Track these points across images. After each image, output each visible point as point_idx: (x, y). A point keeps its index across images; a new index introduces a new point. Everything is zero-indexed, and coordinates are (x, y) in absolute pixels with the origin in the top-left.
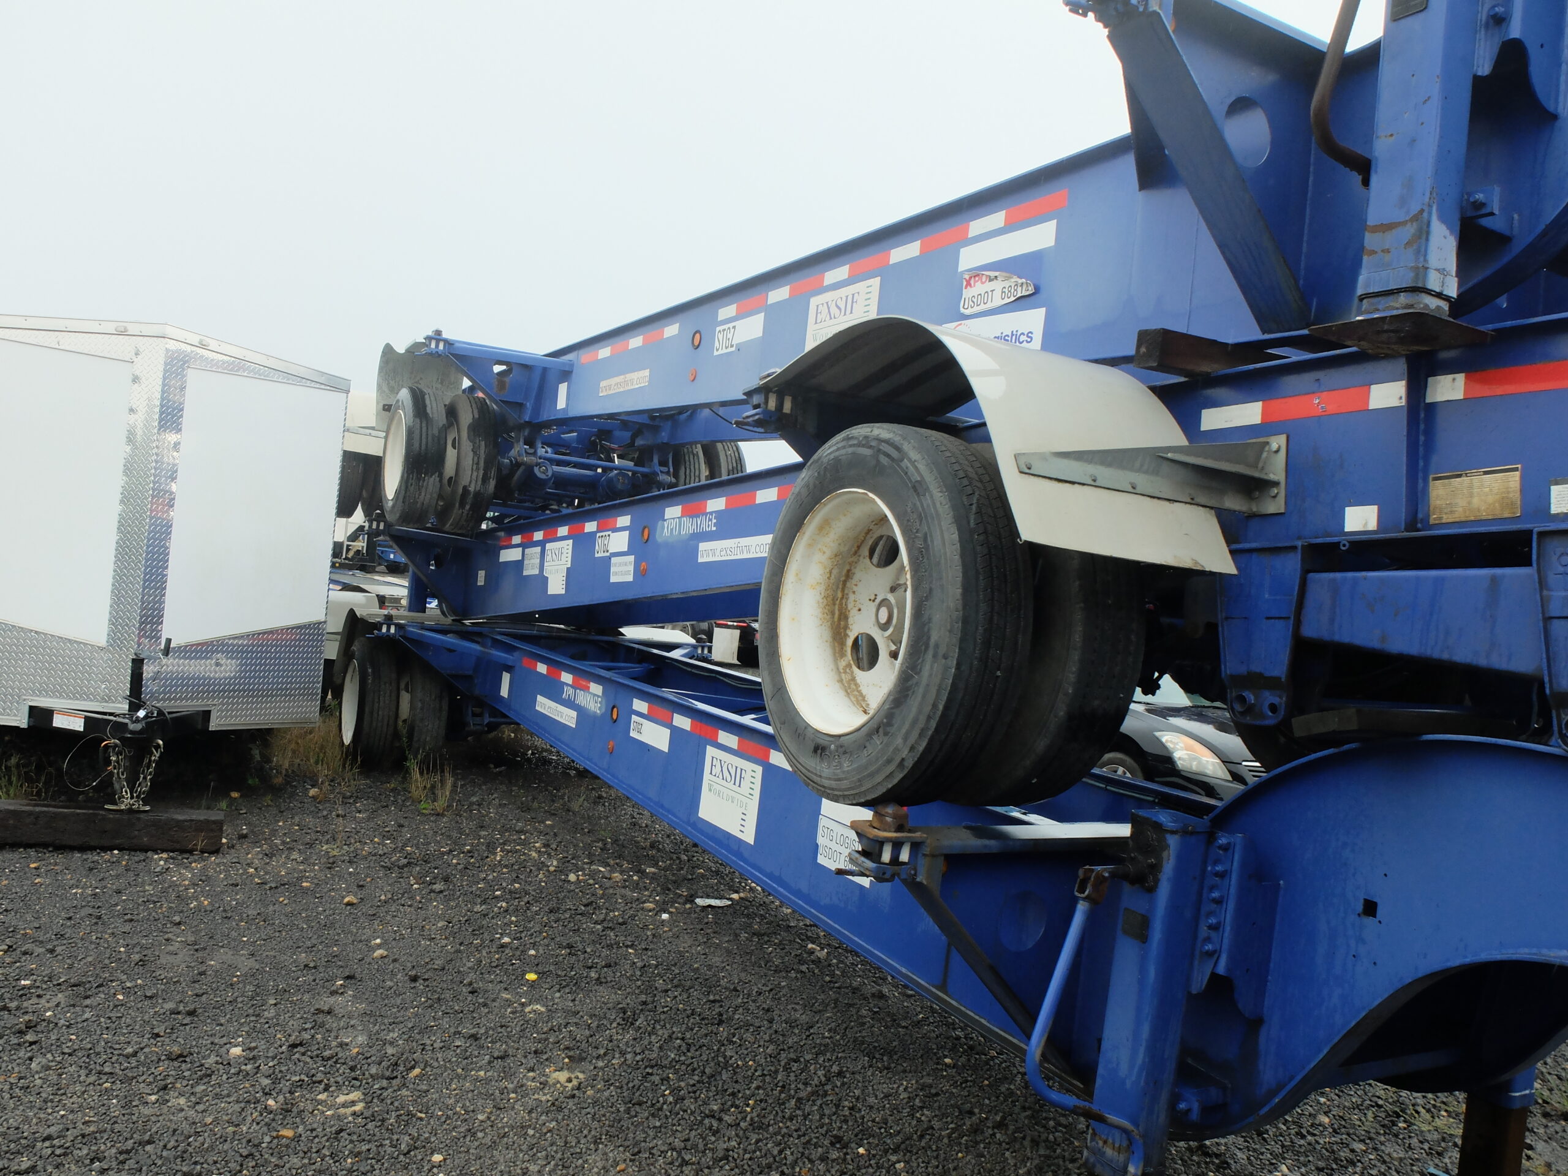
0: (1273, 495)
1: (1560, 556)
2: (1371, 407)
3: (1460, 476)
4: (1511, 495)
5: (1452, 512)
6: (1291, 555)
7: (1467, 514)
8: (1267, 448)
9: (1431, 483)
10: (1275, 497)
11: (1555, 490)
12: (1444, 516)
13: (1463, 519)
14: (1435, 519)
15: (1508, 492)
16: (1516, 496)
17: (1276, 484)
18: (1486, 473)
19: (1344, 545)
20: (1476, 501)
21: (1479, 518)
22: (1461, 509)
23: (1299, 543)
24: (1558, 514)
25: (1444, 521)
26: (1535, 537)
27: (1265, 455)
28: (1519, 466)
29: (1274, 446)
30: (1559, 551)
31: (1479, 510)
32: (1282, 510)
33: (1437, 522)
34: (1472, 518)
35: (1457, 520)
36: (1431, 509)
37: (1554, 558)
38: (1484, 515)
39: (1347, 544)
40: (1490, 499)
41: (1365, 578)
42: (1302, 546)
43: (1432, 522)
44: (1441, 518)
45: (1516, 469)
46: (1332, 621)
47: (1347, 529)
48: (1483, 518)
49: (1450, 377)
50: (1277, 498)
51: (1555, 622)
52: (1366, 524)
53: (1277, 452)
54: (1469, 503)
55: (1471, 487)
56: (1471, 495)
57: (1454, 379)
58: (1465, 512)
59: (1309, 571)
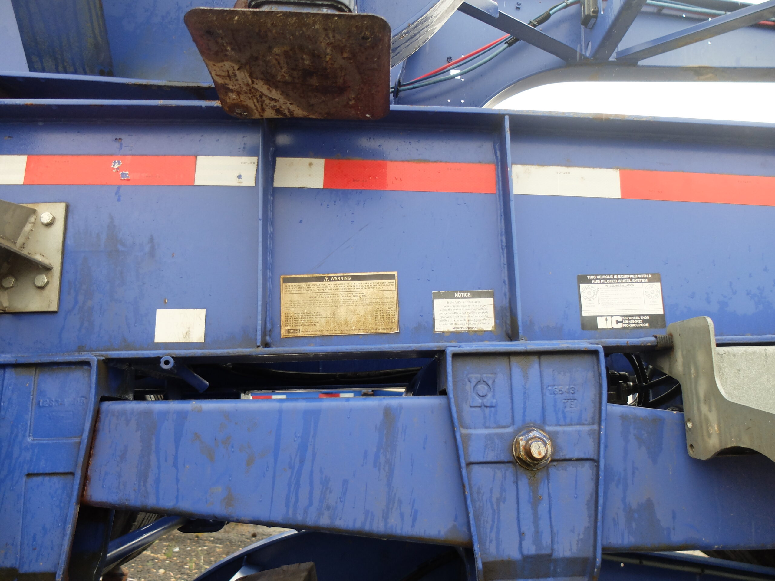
0: (39, 284)
1: (477, 384)
2: (196, 183)
3: (321, 279)
4: (387, 307)
5: (311, 324)
6: (78, 374)
7: (332, 326)
8: (32, 219)
9: (283, 285)
10: (41, 288)
11: (439, 304)
12: (301, 328)
13: (326, 333)
14: (287, 331)
15: (383, 304)
16: (393, 308)
17: (47, 269)
18: (354, 278)
19: (167, 363)
20: (342, 312)
21: (347, 333)
22: (323, 321)
23: (93, 358)
24: (443, 332)
25: (301, 334)
26: (449, 359)
27: (28, 227)
28: (395, 273)
29: (45, 218)
30: (474, 377)
31: (346, 323)
32: (54, 307)
33: (291, 335)
34: (338, 333)
35: (318, 333)
36: (283, 318)
37: (469, 387)
38: (354, 330)
39: (172, 361)
40: (361, 310)
41: (200, 411)
42: (98, 361)
43: (284, 334)
44: (296, 331)
45: (392, 277)
46: (143, 476)
47: (158, 339)
48: (352, 333)
49: (307, 160)
50: (46, 292)
51: (476, 468)
52: (187, 334)
53: (49, 225)
54: (334, 313)
55: (335, 294)
56: (336, 304)
57: (310, 164)
58: (328, 323)
59: (104, 399)
